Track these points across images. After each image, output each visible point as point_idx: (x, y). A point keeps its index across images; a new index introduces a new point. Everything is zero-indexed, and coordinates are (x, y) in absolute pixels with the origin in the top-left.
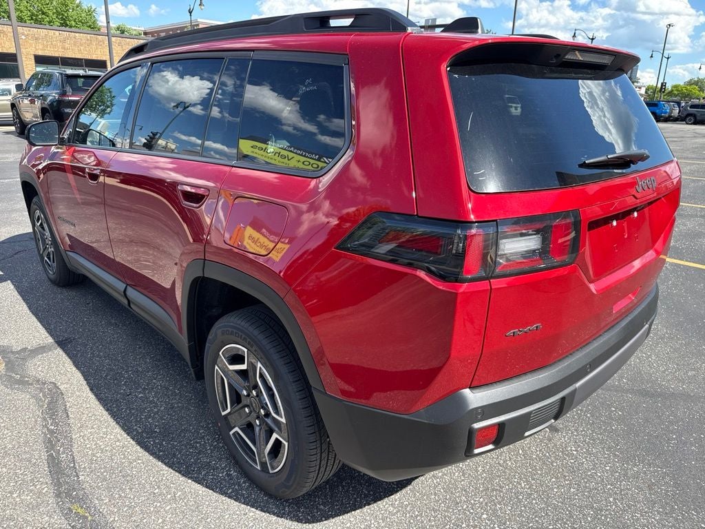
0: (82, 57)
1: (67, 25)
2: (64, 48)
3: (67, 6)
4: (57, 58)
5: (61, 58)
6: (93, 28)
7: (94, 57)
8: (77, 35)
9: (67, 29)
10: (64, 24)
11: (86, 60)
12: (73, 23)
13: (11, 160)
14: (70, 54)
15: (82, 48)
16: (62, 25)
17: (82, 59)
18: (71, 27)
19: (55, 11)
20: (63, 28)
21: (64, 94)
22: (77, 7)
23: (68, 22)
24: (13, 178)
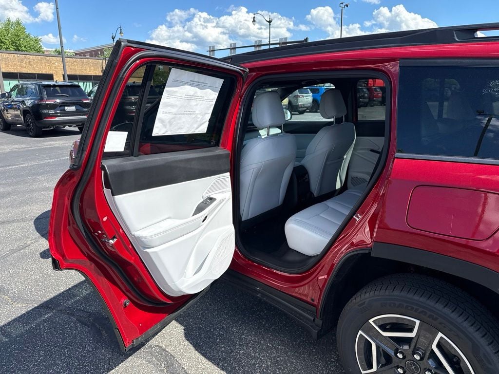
0: (34, 73)
1: (19, 50)
2: (21, 66)
3: (19, 36)
4: (16, 73)
5: (19, 73)
6: (39, 51)
7: (44, 72)
8: (31, 56)
9: (20, 52)
10: (17, 49)
11: (38, 74)
12: (24, 49)
13: (8, 150)
14: (26, 70)
15: (35, 66)
16: (16, 50)
17: (35, 74)
18: (22, 51)
19: (10, 40)
20: (17, 52)
21: (42, 99)
22: (27, 37)
23: (20, 48)
24: (17, 165)
